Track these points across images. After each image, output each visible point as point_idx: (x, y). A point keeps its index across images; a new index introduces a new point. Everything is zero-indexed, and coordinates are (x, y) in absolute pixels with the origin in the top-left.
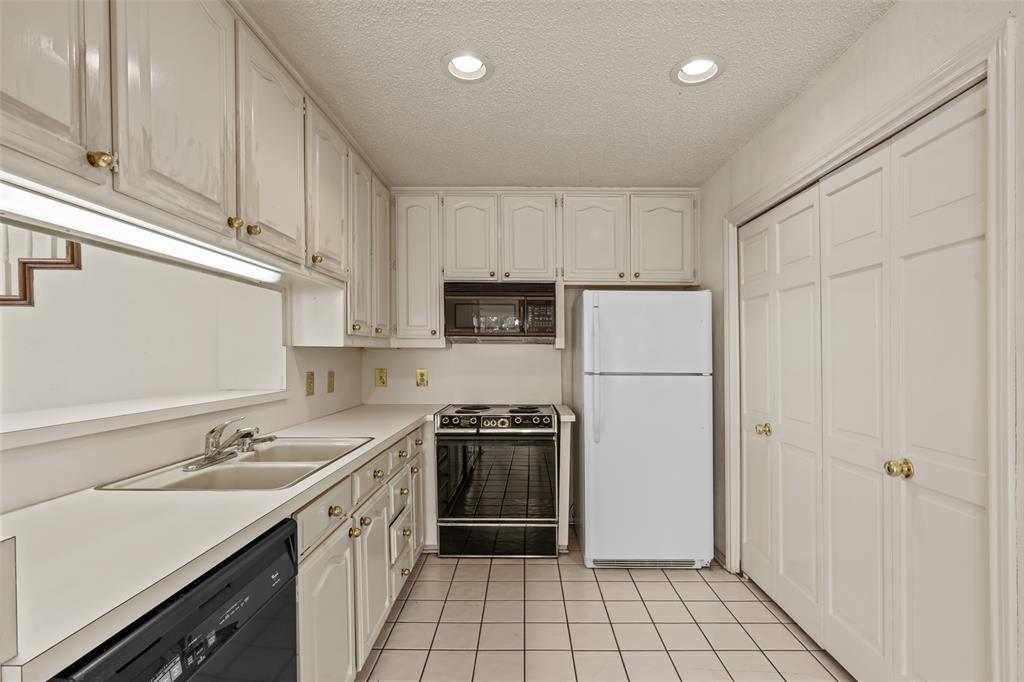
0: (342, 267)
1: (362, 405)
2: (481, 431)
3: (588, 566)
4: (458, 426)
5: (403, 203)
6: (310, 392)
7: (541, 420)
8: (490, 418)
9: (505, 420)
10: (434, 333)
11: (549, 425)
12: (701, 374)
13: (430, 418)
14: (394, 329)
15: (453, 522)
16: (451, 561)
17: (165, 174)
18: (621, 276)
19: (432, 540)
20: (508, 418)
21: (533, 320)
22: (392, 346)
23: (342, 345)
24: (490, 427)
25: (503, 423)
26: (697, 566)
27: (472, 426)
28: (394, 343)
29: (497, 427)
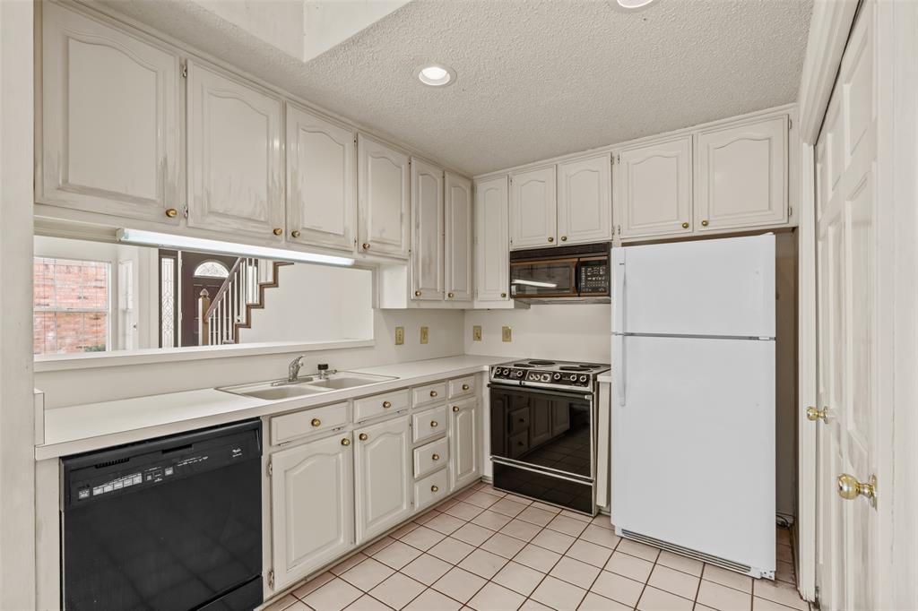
0: (403, 249)
1: (464, 354)
2: (527, 383)
3: (616, 533)
4: (508, 377)
5: (482, 187)
6: (399, 341)
7: (578, 379)
8: (536, 373)
9: (548, 375)
10: (504, 295)
11: (586, 384)
12: (757, 338)
13: (486, 368)
14: (474, 294)
15: (504, 461)
16: (501, 494)
17: (221, 212)
18: (686, 226)
19: (488, 472)
20: (550, 374)
21: (586, 280)
22: (476, 307)
23: (405, 307)
24: (534, 381)
25: (545, 378)
26: (754, 573)
27: (518, 378)
28: (477, 305)
29: (539, 381)
